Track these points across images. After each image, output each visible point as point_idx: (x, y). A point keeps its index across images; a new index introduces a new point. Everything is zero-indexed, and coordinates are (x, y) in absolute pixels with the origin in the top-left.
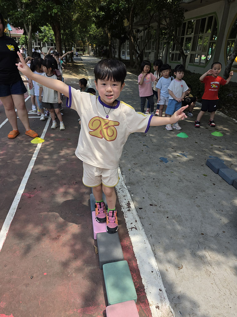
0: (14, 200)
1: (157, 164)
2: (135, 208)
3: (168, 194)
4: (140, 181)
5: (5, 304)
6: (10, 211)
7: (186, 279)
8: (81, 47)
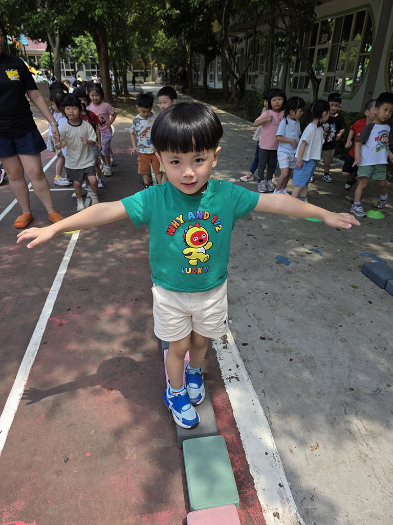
0: (36, 330)
1: (271, 267)
2: (236, 343)
3: (291, 320)
4: (243, 297)
5: (23, 503)
6: (29, 348)
7: (324, 467)
8: (142, 69)
